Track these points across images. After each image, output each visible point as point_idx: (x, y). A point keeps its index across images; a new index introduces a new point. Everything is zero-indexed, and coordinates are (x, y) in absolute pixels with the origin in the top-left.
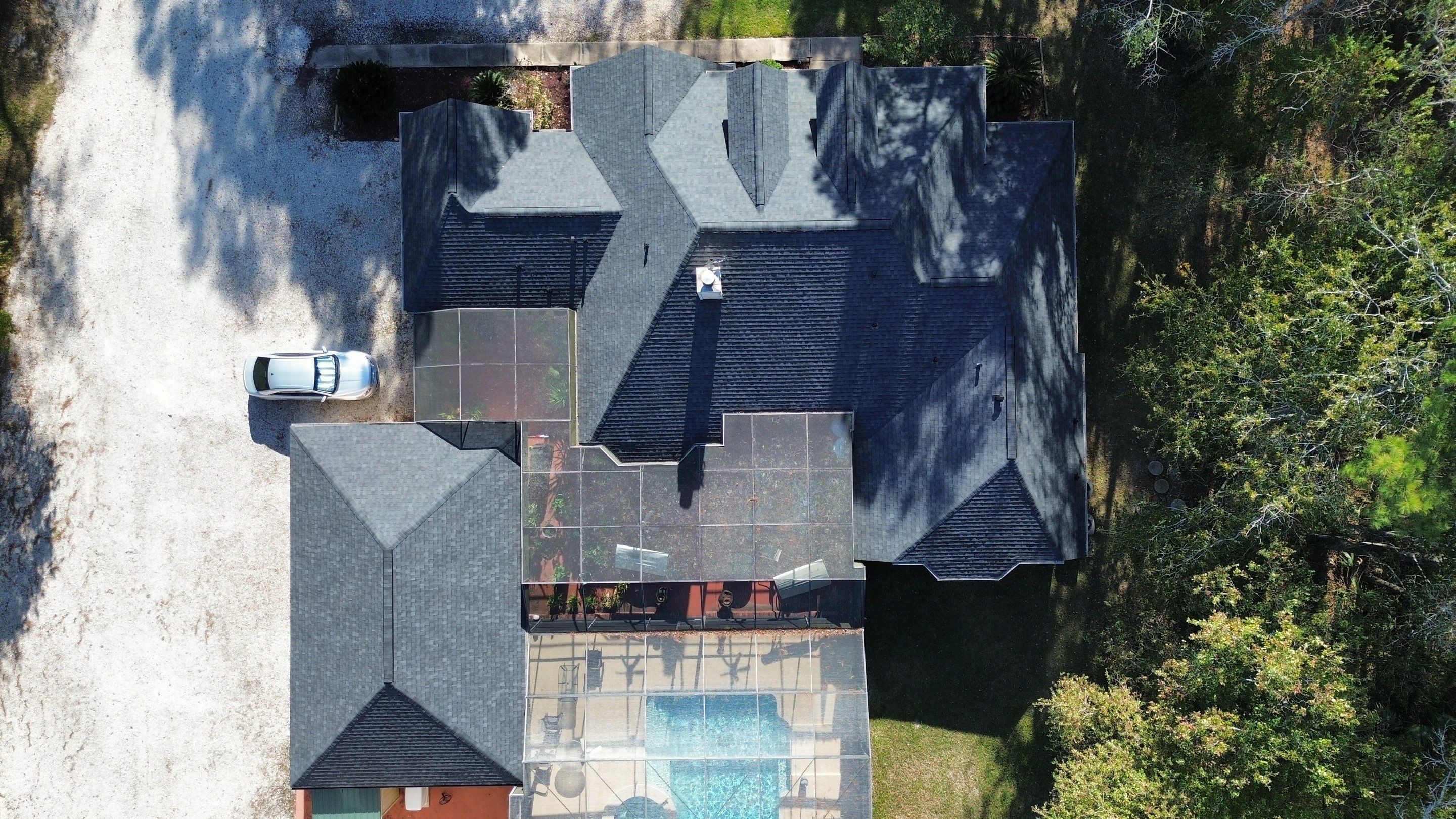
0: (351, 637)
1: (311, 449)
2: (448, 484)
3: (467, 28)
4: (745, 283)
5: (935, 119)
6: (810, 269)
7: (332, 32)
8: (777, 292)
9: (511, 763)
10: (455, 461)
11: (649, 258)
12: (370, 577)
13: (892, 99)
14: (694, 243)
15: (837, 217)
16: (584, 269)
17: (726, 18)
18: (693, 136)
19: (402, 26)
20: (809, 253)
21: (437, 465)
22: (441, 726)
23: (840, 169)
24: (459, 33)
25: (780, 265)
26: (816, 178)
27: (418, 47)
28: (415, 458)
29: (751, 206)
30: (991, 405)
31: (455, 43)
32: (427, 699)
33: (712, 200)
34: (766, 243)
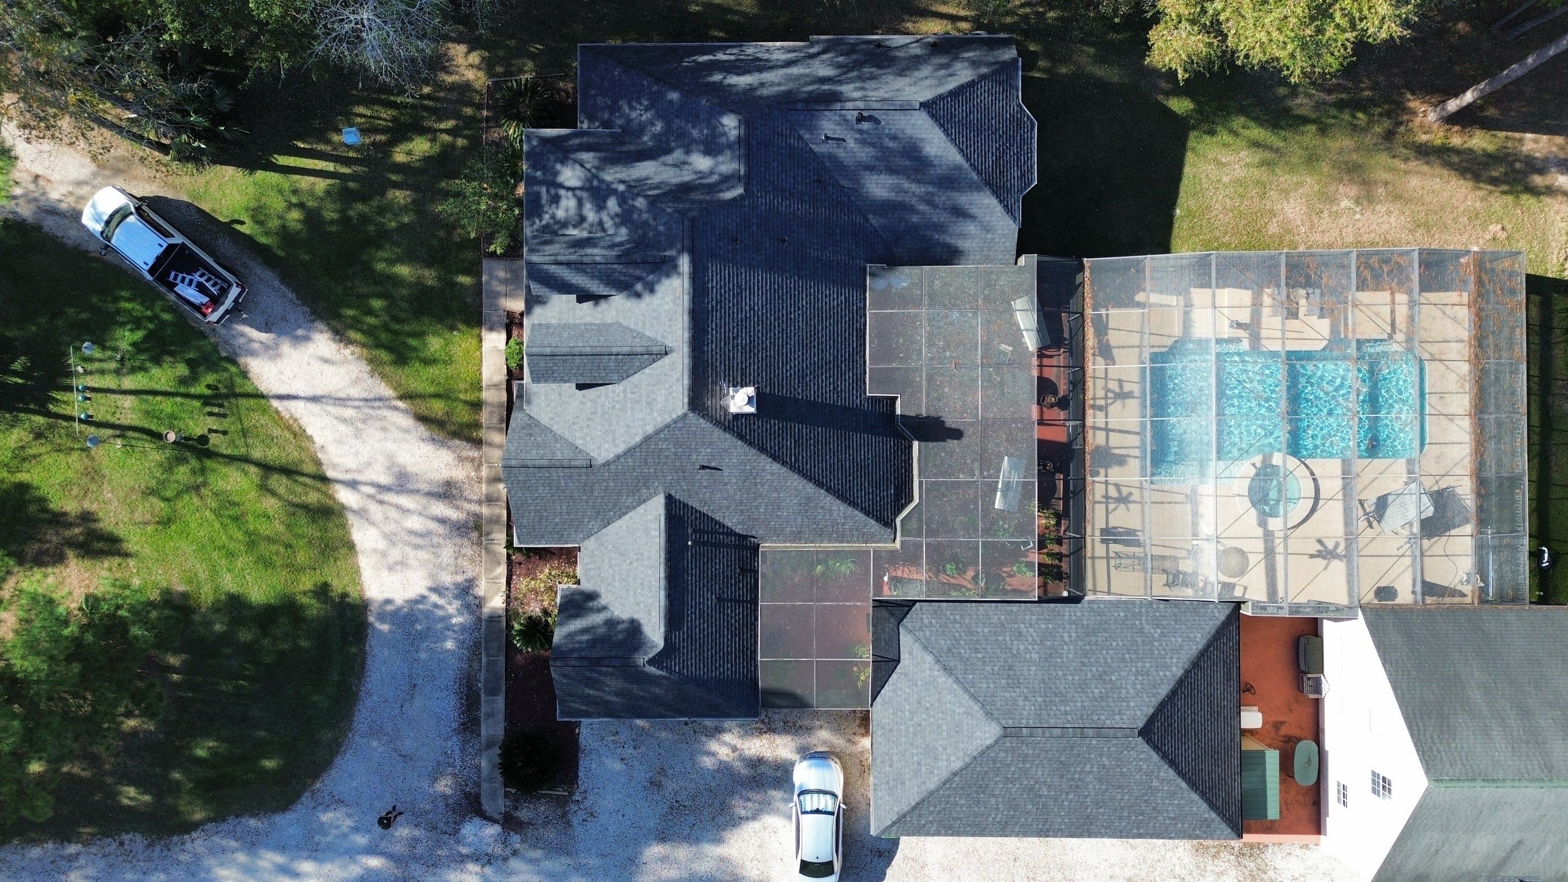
0: (1090, 773)
1: (898, 813)
2: (936, 673)
3: (465, 658)
4: (742, 368)
5: (579, 178)
6: (729, 302)
7: (467, 795)
8: (750, 336)
9: (1217, 615)
10: (911, 666)
11: (713, 464)
12: (1031, 752)
13: (557, 222)
14: (703, 416)
15: (679, 274)
16: (720, 533)
17: (462, 396)
18: (592, 419)
19: (462, 724)
20: (714, 303)
21: (916, 685)
22: (1181, 683)
23: (631, 271)
24: (470, 666)
25: (725, 332)
26: (638, 295)
27: (484, 709)
28: (907, 707)
29: (666, 360)
30: (865, 126)
31: (480, 670)
32: (1154, 696)
33: (659, 399)
34: (704, 345)
